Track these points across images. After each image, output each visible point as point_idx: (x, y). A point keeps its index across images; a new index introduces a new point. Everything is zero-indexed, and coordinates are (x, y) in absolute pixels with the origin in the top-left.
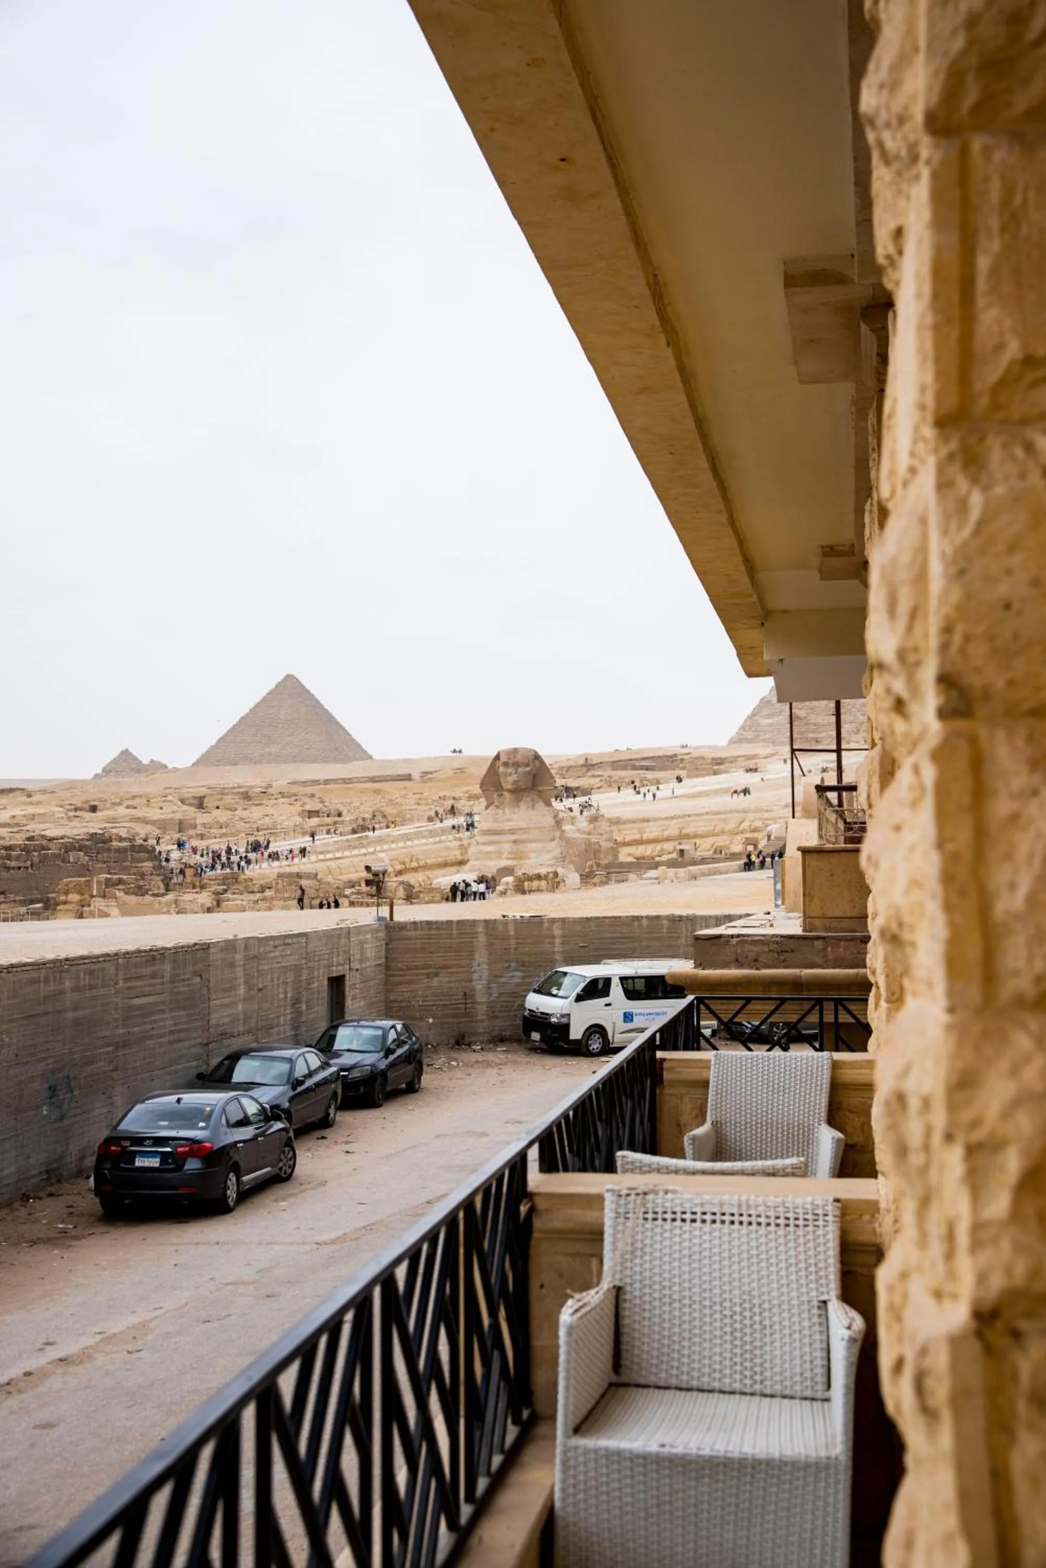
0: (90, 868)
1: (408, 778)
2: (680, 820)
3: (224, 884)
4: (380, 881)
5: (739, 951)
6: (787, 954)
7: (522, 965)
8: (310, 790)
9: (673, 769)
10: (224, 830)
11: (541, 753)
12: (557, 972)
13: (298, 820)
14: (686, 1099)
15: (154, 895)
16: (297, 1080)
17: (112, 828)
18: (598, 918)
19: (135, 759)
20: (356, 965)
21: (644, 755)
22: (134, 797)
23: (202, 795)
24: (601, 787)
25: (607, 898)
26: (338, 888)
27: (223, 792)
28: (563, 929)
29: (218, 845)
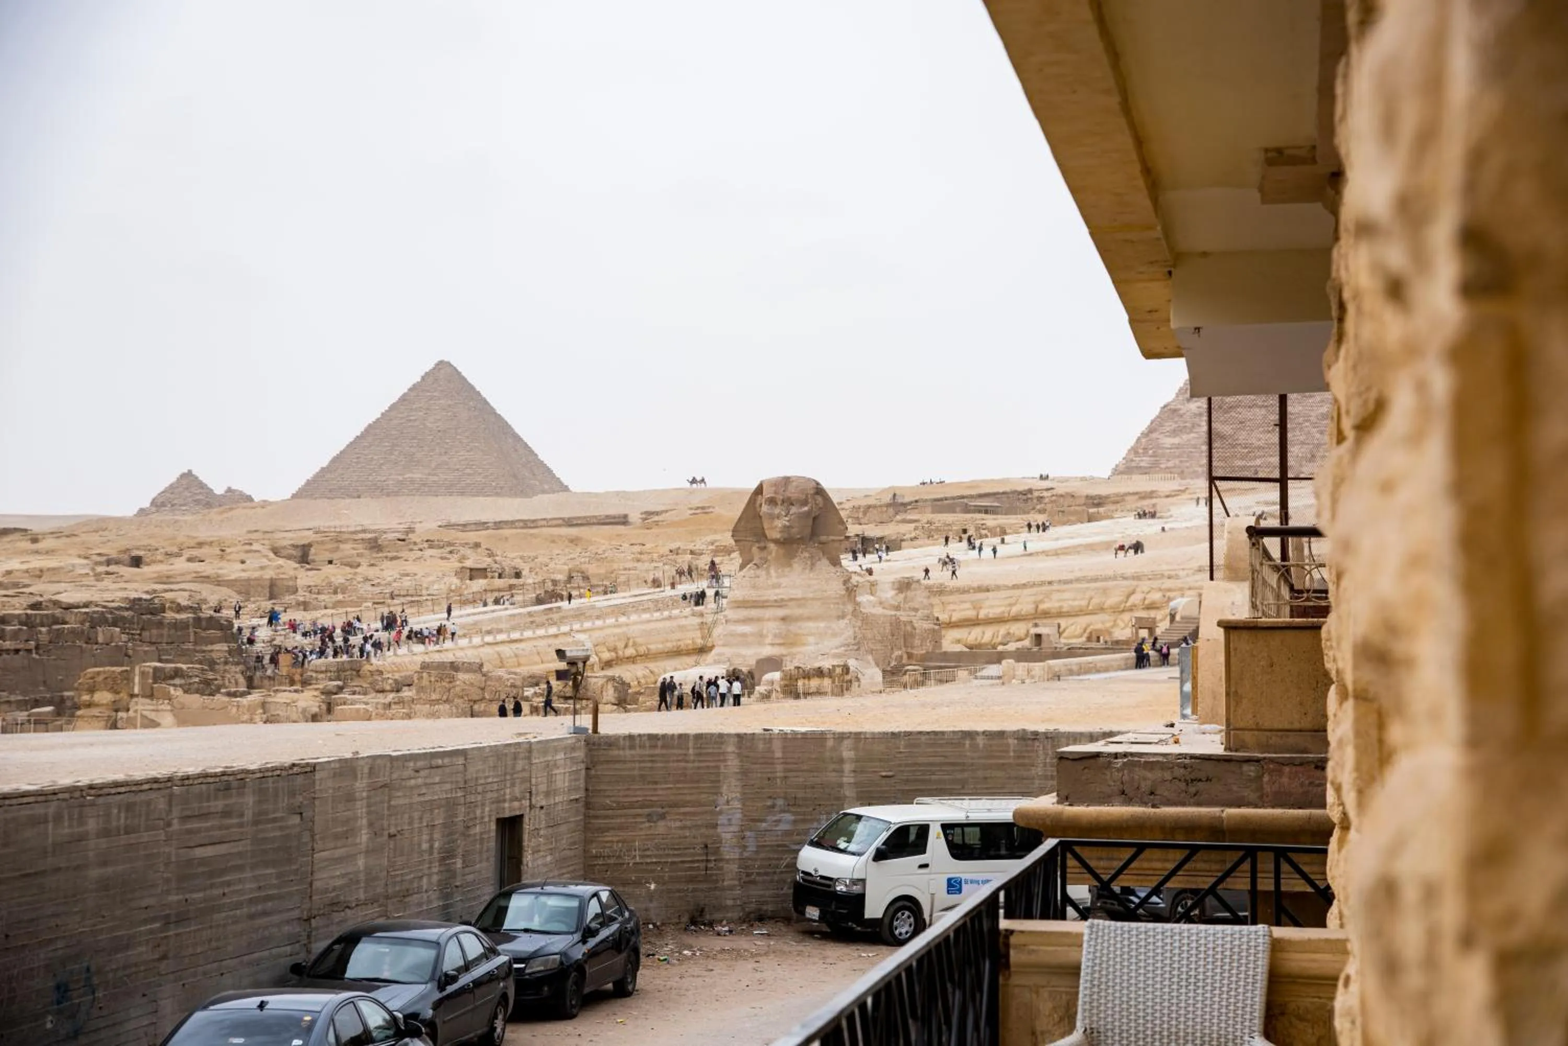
0: (130, 652)
1: (623, 520)
2: (1034, 590)
3: (338, 678)
4: (578, 673)
5: (1126, 778)
6: (1199, 784)
7: (793, 803)
8: (472, 537)
9: (1025, 513)
10: (340, 597)
11: (825, 485)
12: (846, 815)
13: (456, 581)
14: (1045, 994)
15: (229, 694)
16: (446, 975)
17: (166, 591)
18: (909, 734)
19: (202, 486)
20: (539, 800)
21: (982, 491)
22: (200, 545)
23: (305, 542)
24: (916, 538)
25: (923, 705)
26: (513, 686)
27: (338, 539)
28: (856, 749)
29: (334, 619)
